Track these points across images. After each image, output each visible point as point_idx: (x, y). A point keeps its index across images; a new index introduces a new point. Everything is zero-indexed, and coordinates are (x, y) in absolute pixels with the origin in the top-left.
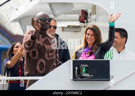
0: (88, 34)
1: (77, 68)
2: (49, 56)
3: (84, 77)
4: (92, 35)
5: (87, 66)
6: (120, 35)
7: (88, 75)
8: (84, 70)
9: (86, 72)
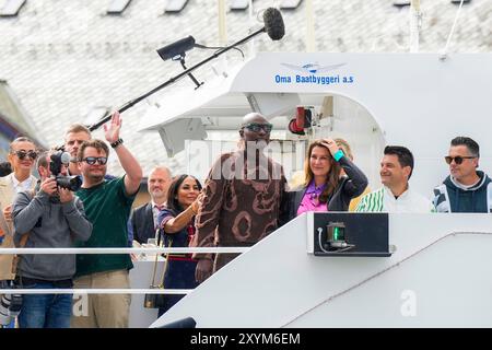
0: (315, 157)
1: (320, 230)
2: (260, 206)
3: (336, 249)
4: (322, 158)
5: (342, 225)
6: (399, 161)
7: (345, 245)
8: (336, 234)
9: (340, 238)
